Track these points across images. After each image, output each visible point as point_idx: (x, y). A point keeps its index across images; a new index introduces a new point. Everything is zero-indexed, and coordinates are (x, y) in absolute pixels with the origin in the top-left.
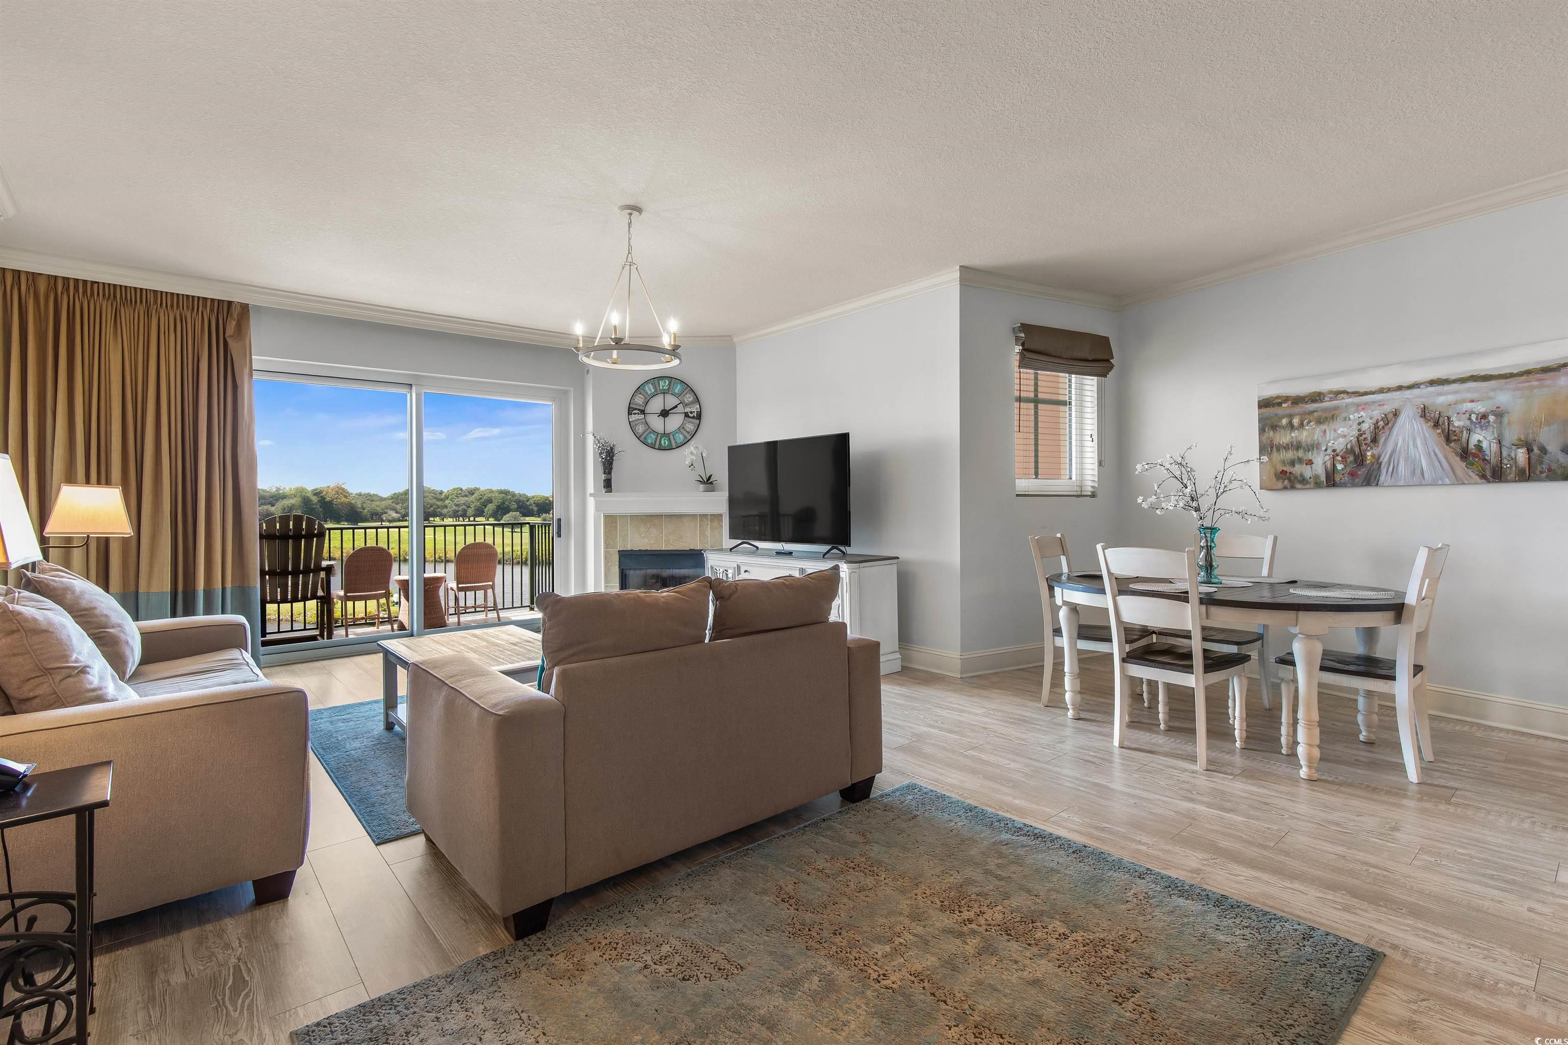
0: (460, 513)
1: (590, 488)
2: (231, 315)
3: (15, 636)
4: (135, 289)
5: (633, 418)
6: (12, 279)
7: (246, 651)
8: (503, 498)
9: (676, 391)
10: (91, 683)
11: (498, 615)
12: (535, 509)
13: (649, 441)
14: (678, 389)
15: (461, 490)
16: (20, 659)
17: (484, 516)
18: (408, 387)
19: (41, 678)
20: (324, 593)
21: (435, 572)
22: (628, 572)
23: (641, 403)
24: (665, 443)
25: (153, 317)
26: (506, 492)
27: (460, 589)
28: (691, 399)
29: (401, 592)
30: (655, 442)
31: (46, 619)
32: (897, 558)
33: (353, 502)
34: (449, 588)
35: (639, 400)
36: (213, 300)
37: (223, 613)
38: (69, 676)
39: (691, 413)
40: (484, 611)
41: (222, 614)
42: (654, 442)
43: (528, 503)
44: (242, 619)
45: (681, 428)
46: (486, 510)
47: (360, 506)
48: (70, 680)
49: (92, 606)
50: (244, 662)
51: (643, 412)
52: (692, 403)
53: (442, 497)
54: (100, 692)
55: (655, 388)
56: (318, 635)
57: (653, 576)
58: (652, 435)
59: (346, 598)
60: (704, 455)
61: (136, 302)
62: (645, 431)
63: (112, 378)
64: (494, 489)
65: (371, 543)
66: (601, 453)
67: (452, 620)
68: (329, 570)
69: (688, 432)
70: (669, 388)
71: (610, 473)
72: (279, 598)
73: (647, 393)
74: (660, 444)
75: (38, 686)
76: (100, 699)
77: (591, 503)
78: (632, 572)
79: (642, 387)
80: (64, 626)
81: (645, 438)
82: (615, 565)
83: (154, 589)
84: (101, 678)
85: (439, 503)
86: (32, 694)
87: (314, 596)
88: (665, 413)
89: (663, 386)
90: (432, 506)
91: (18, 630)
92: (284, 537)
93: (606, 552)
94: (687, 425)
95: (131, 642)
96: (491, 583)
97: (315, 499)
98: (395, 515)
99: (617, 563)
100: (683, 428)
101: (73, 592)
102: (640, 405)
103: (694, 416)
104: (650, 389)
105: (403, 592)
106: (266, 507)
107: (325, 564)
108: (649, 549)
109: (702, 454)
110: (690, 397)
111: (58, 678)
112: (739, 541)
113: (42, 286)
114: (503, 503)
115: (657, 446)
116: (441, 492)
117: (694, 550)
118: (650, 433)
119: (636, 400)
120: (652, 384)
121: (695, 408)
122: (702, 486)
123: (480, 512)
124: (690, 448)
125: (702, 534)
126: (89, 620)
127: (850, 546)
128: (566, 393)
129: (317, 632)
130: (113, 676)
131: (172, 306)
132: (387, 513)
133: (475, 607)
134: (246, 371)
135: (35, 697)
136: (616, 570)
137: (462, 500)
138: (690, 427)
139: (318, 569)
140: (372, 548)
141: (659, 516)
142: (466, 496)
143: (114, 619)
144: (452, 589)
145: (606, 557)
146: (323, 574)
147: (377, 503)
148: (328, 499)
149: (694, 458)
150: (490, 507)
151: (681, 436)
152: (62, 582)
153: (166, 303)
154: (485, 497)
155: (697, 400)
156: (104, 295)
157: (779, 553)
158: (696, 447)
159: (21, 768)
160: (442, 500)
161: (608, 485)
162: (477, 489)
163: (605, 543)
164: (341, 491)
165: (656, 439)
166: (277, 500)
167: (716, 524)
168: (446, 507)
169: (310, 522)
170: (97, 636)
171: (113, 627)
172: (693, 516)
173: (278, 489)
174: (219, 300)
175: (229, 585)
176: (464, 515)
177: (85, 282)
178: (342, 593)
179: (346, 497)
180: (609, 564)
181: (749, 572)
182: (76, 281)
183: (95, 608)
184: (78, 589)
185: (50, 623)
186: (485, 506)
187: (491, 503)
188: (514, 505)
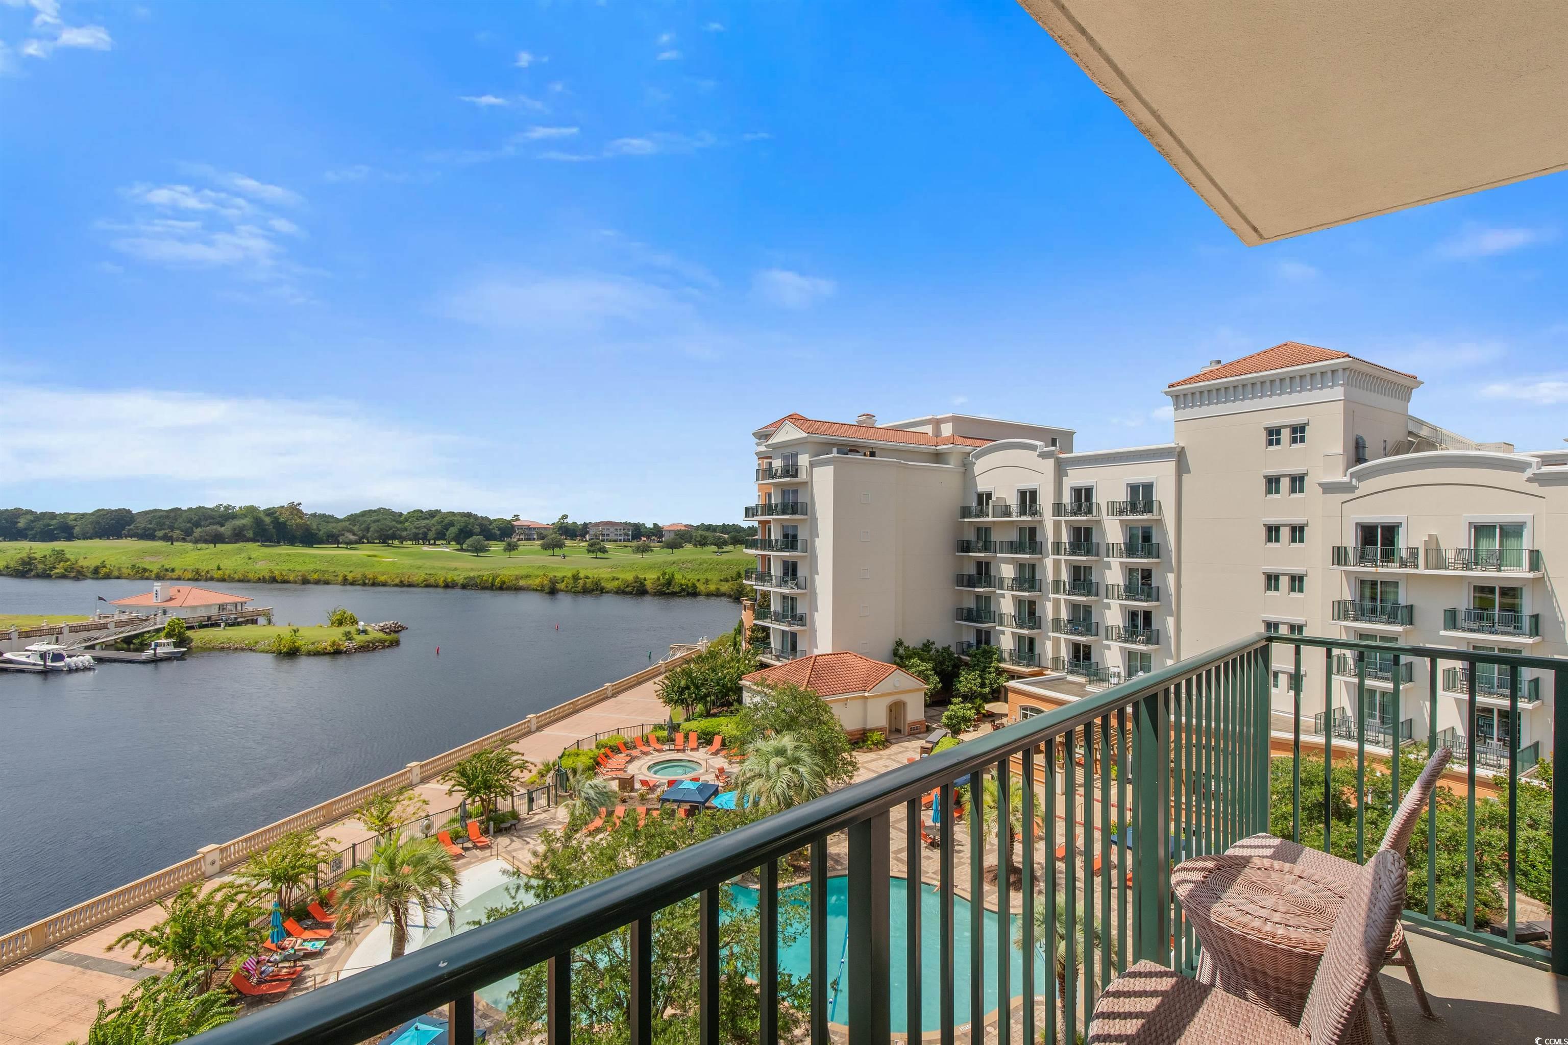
0: (420, 536)
8: (466, 522)
12: (498, 532)
15: (421, 512)
17: (444, 539)
26: (469, 515)
33: (308, 523)
43: (491, 527)
46: (448, 533)
47: (315, 527)
53: (402, 519)
64: (456, 511)
85: (399, 526)
90: (391, 529)
97: (267, 520)
98: (352, 537)
106: (215, 527)
114: (466, 526)
116: (401, 514)
123: (441, 536)
132: (343, 535)
137: (423, 523)
142: (426, 518)
147: (334, 525)
148: (282, 520)
150: (453, 531)
154: (446, 521)
160: (401, 522)
162: (438, 512)
164: (294, 509)
168: (406, 529)
173: (227, 508)
176: (425, 538)
179: (301, 518)
186: (447, 530)
187: (454, 526)
188: (477, 529)
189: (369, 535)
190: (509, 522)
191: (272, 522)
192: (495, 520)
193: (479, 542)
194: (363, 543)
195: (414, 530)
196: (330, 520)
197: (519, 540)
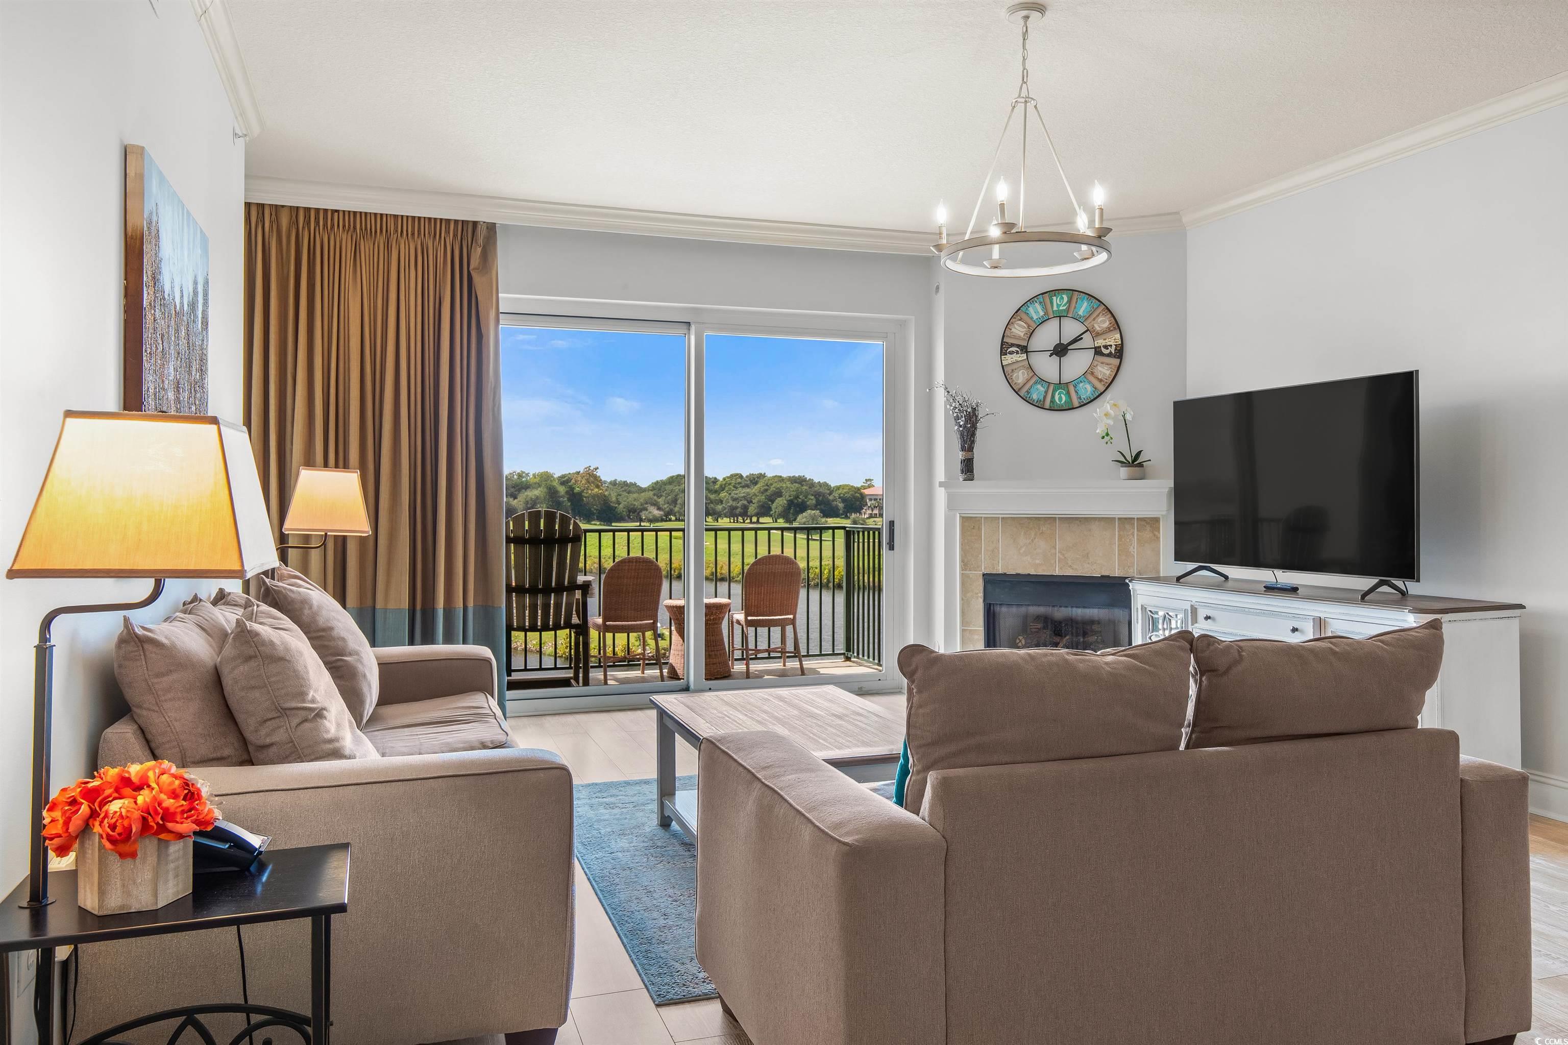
0: (739, 510)
1: (940, 474)
2: (476, 240)
3: (253, 664)
4: (375, 214)
5: (1008, 359)
6: (256, 214)
7: (493, 698)
8: (797, 490)
9: (1081, 313)
10: (328, 731)
11: (801, 664)
12: (841, 505)
13: (1035, 397)
14: (1083, 309)
15: (741, 476)
16: (257, 694)
17: (771, 516)
18: (685, 326)
19: (277, 720)
20: (580, 621)
21: (716, 597)
22: (997, 609)
23: (1022, 335)
24: (1060, 399)
25: (393, 249)
26: (800, 481)
27: (750, 623)
28: (1106, 324)
29: (672, 621)
30: (1045, 397)
31: (285, 644)
32: (1521, 607)
33: (606, 493)
34: (735, 621)
35: (1019, 330)
36: (456, 221)
37: (465, 642)
38: (306, 720)
39: (1106, 347)
40: (780, 658)
41: (463, 644)
42: (1042, 398)
43: (831, 498)
44: (485, 652)
45: (1090, 372)
46: (774, 506)
47: (614, 499)
48: (307, 725)
49: (329, 625)
50: (489, 711)
51: (1024, 349)
52: (1108, 330)
54: (337, 745)
55: (1045, 309)
56: (571, 678)
57: (1038, 618)
58: (1039, 386)
59: (605, 629)
60: (1128, 417)
61: (376, 232)
62: (1028, 381)
63: (351, 332)
64: (785, 475)
65: (635, 553)
66: (957, 418)
67: (739, 667)
68: (586, 588)
69: (1101, 381)
70: (1068, 310)
71: (971, 449)
72: (527, 624)
73: (1032, 318)
74: (1052, 401)
75: (274, 730)
76: (337, 754)
77: (941, 496)
78: (1004, 609)
79: (1023, 309)
80: (301, 654)
81: (1028, 392)
82: (977, 598)
83: (391, 605)
84: (339, 725)
86: (268, 741)
87: (568, 625)
88: (1060, 350)
89: (1058, 306)
91: (256, 657)
92: (534, 541)
93: (962, 575)
94: (1099, 368)
95: (368, 674)
96: (791, 616)
97: (562, 490)
98: (657, 513)
99: (981, 595)
100: (1092, 373)
101: (311, 608)
102: (1019, 338)
103: (1111, 353)
104: (1036, 311)
105: (675, 624)
106: (513, 499)
107: (581, 579)
108: (1033, 572)
109: (1124, 416)
110: (1104, 322)
111: (295, 721)
112: (1191, 566)
113: (285, 221)
114: (797, 497)
115: (1047, 404)
116: (715, 481)
117: (1108, 577)
118: (1036, 383)
119: (1013, 330)
120: (1040, 303)
121: (1113, 339)
122: (1124, 471)
123: (765, 510)
124: (1105, 406)
125: (1124, 551)
126: (326, 643)
127: (1418, 581)
128: (902, 324)
129: (570, 674)
130: (350, 722)
131: (413, 234)
132: (647, 510)
133: (768, 651)
134: (492, 314)
135: (272, 745)
136: (978, 606)
137: (742, 492)
138: (1104, 370)
139: (573, 586)
140: (637, 560)
141: (1050, 520)
142: (747, 486)
143: (352, 645)
144: (738, 622)
145: (963, 584)
146: (578, 594)
147: (635, 495)
148: (577, 490)
149: (1111, 422)
150: (780, 503)
151: (1089, 388)
152: (299, 593)
153: (407, 231)
154: (772, 488)
155: (1116, 325)
156: (344, 226)
157: (1271, 589)
158: (1115, 405)
159: (255, 841)
160: (716, 492)
161: (968, 468)
162: (762, 476)
163: (962, 561)
164: (591, 477)
165: (1046, 392)
166: (519, 490)
167: (1147, 534)
168: (721, 502)
169: (565, 521)
170: (334, 665)
171: (350, 655)
172: (1108, 521)
173: (520, 476)
174: (463, 221)
175: (471, 604)
176: (744, 514)
177: (326, 211)
178: (600, 621)
179: (598, 487)
180: (969, 595)
181: (1214, 619)
182: (317, 210)
183: (331, 629)
184: (315, 603)
185: (287, 649)
186: (773, 502)
187: (781, 496)
188: (812, 501)
189: (676, 509)
190: (859, 489)
191: (567, 492)
192: (838, 488)
193: (813, 518)
194: (670, 520)
195: (731, 503)
196: (633, 489)
197: (871, 516)
